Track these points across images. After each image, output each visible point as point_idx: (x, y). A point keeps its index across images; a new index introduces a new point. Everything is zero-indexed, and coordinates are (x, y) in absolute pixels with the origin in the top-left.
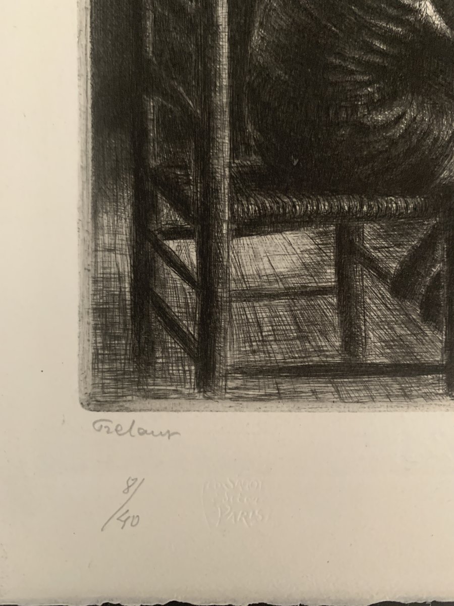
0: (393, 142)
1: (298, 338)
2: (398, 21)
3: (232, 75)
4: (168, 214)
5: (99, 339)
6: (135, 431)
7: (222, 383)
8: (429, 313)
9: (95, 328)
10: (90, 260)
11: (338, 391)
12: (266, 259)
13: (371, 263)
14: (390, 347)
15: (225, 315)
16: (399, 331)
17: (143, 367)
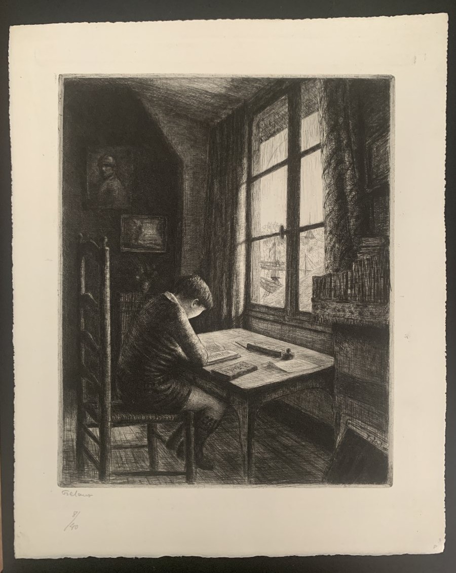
0: (167, 396)
1: (135, 462)
2: (170, 354)
3: (112, 372)
4: (89, 419)
5: (65, 462)
6: (77, 494)
7: (108, 478)
8: (180, 454)
9: (63, 458)
10: (62, 434)
11: (148, 481)
12: (123, 435)
13: (159, 437)
14: (166, 466)
15: (109, 454)
16: (169, 460)
17: (80, 472)
